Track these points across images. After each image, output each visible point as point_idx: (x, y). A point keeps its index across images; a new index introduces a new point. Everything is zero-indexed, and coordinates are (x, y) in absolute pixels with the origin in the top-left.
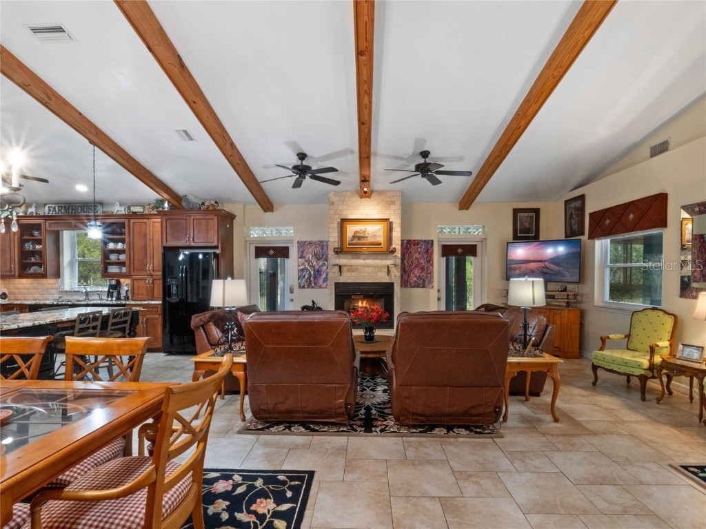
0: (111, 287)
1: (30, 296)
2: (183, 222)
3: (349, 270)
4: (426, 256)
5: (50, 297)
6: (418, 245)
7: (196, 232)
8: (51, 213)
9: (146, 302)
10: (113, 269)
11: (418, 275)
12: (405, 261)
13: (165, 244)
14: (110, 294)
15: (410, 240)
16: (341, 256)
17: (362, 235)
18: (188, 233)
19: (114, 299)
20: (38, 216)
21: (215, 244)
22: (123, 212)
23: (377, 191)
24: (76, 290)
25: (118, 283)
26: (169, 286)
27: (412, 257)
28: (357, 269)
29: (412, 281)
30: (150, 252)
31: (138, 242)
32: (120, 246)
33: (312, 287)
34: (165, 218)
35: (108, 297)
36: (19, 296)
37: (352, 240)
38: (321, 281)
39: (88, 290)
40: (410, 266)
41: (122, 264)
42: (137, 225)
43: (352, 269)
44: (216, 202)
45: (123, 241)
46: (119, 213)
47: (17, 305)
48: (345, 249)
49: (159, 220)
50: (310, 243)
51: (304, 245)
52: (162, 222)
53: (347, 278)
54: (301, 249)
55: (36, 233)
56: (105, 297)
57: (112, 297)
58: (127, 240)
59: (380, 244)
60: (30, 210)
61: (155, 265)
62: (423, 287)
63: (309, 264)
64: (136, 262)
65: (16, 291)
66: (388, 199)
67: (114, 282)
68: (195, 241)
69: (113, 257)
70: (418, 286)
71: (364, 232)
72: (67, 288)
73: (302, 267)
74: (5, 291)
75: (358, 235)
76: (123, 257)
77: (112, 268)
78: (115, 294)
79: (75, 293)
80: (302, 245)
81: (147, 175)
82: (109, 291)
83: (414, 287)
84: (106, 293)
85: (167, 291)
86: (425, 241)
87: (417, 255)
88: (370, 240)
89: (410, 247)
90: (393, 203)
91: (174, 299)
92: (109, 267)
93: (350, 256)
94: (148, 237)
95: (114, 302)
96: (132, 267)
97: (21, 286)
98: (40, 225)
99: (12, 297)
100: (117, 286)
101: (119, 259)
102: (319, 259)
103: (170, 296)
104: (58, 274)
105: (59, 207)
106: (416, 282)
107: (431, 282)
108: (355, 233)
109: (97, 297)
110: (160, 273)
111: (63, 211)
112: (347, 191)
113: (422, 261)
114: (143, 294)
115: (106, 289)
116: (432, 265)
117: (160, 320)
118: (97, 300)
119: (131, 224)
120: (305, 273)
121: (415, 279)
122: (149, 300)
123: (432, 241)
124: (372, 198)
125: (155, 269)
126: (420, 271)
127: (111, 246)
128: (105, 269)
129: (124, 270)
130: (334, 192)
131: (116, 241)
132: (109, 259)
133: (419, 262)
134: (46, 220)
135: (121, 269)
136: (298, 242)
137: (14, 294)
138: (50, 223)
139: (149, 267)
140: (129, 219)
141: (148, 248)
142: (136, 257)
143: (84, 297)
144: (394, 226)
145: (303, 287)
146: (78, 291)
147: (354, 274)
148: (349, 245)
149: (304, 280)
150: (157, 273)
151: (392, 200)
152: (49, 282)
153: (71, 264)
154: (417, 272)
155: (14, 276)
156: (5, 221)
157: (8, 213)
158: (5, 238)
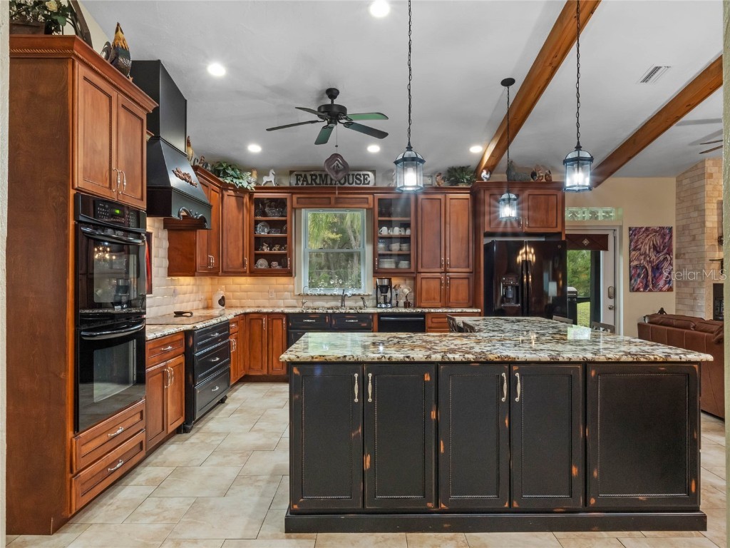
1: (250, 302)
5: (281, 302)
8: (299, 183)
9: (440, 310)
10: (385, 264)
13: (487, 229)
20: (278, 189)
21: (558, 229)
30: (446, 240)
31: (428, 227)
32: (397, 231)
33: (650, 291)
34: (488, 193)
38: (661, 283)
50: (647, 229)
51: (639, 232)
54: (635, 239)
58: (412, 224)
60: (266, 179)
63: (645, 258)
64: (425, 254)
65: (233, 294)
73: (635, 263)
74: (224, 294)
79: (331, 298)
80: (634, 232)
96: (419, 261)
100: (389, 288)
101: (400, 250)
102: (658, 252)
105: (312, 175)
111: (318, 181)
114: (434, 299)
120: (638, 271)
122: (442, 307)
127: (384, 231)
128: (378, 264)
130: (713, 160)
131: (391, 225)
134: (293, 193)
136: (630, 229)
138: (298, 198)
139: (445, 260)
142: (425, 247)
145: (638, 290)
149: (638, 281)
155: (246, 272)
156: (240, 193)
157: (246, 183)
158: (238, 218)
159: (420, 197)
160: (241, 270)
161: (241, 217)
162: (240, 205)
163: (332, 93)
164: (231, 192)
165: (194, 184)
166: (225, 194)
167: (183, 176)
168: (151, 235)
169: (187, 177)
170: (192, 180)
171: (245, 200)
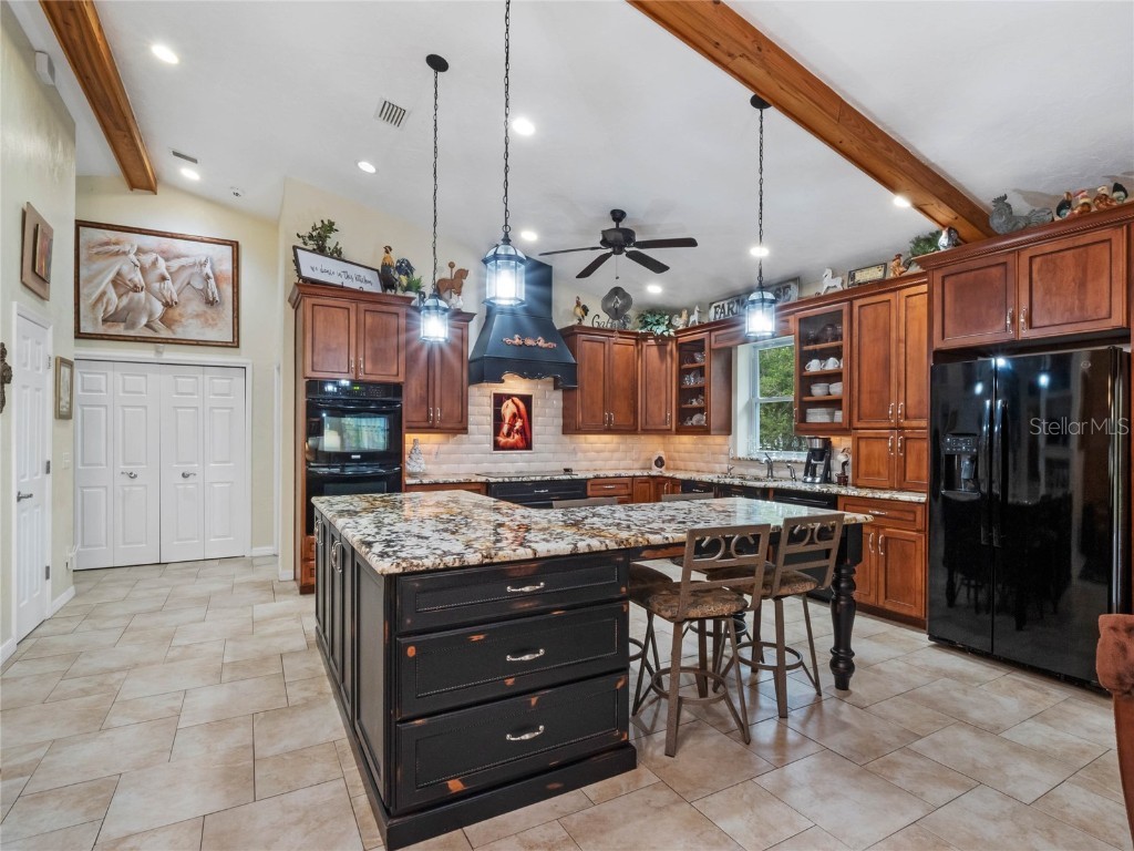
0: (813, 453)
1: (692, 465)
2: (996, 272)
7: (1037, 297)
8: (718, 317)
9: (886, 496)
10: (817, 416)
13: (938, 344)
14: (810, 469)
18: (1011, 301)
19: (818, 480)
21: (1118, 320)
22: (840, 288)
24: (755, 457)
25: (827, 444)
26: (950, 458)
30: (898, 370)
31: (871, 352)
32: (832, 364)
34: (938, 275)
35: (806, 474)
36: (681, 464)
39: (774, 458)
41: (834, 404)
42: (869, 310)
45: (837, 353)
46: (831, 291)
47: (668, 478)
49: (924, 288)
52: (930, 293)
55: (698, 357)
56: (800, 474)
57: (814, 475)
58: (846, 351)
60: (692, 319)
61: (909, 402)
64: (865, 397)
65: (676, 455)
67: (817, 444)
68: (1036, 322)
69: (818, 391)
72: (741, 453)
74: (661, 453)
76: (837, 389)
77: (815, 414)
78: (820, 470)
79: (751, 463)
81: (892, 156)
82: (808, 463)
84: (803, 467)
85: (942, 470)
91: (964, 493)
92: (809, 411)
94: (893, 335)
95: (817, 488)
96: (855, 412)
97: (681, 447)
98: (702, 341)
99: (671, 464)
100: (825, 453)
101: (829, 394)
103: (951, 485)
104: (727, 428)
105: (728, 303)
109: (786, 473)
110: (924, 423)
114: (879, 474)
115: (803, 457)
117: (922, 544)
118: (786, 479)
119: (856, 310)
122: (892, 489)
125: (911, 412)
127: (814, 366)
128: (803, 418)
129: (839, 416)
131: (823, 355)
132: (811, 395)
134: (711, 331)
135: (832, 415)
137: (674, 460)
138: (716, 336)
139: (896, 407)
140: (851, 300)
141: (893, 362)
142: (866, 388)
143: (763, 473)
146: (757, 460)
150: (914, 423)
152: (716, 440)
153: (749, 408)
155: (670, 430)
156: (662, 341)
157: (663, 328)
158: (660, 370)
159: (857, 303)
160: (664, 427)
161: (664, 367)
162: (662, 354)
163: (618, 215)
164: (652, 342)
165: (546, 345)
166: (645, 344)
167: (521, 343)
168: (531, 396)
169: (529, 342)
170: (540, 344)
171: (669, 348)
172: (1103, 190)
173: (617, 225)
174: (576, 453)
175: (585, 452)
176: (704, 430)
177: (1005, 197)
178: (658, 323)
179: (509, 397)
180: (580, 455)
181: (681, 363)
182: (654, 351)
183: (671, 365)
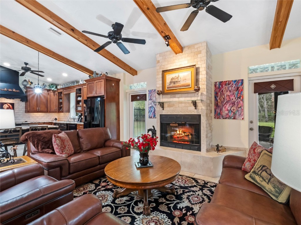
0: (79, 116)
2: (93, 84)
3: (169, 106)
4: (236, 93)
6: (229, 84)
7: (97, 88)
10: (79, 109)
11: (229, 109)
12: (218, 98)
13: (87, 96)
15: (222, 82)
16: (164, 96)
17: (176, 80)
18: (94, 89)
20: (62, 89)
21: (103, 94)
23: (187, 46)
27: (223, 94)
28: (174, 105)
29: (224, 114)
34: (87, 84)
37: (170, 85)
40: (222, 102)
43: (171, 105)
44: (106, 73)
48: (166, 92)
50: (154, 90)
51: (152, 92)
53: (167, 111)
54: (150, 95)
59: (189, 85)
62: (234, 118)
65: (60, 117)
66: (196, 50)
68: (96, 93)
69: (81, 103)
70: (230, 118)
71: (178, 78)
72: (71, 117)
73: (150, 105)
74: (56, 117)
75: (174, 80)
80: (150, 92)
83: (226, 118)
86: (235, 81)
87: (228, 93)
88: (182, 83)
89: (222, 87)
90: (200, 52)
92: (78, 107)
93: (169, 96)
98: (62, 92)
104: (69, 111)
105: (66, 84)
106: (227, 114)
107: (241, 114)
108: (172, 79)
111: (67, 86)
112: (167, 52)
113: (233, 97)
116: (242, 100)
120: (152, 109)
121: (227, 112)
123: (242, 80)
124: (184, 52)
126: (231, 106)
128: (77, 109)
130: (160, 54)
131: (80, 96)
132: (79, 104)
133: (229, 98)
137: (60, 119)
138: (64, 91)
143: (73, 120)
144: (201, 70)
145: (151, 117)
147: (171, 108)
148: (168, 88)
149: (152, 113)
151: (199, 50)
153: (74, 107)
154: (228, 107)
155: (56, 112)
156: (54, 91)
157: (54, 88)
158: (54, 98)
159: (83, 87)
162: (54, 95)
163: (26, 64)
164: (52, 91)
165: (16, 91)
166: (50, 92)
167: (7, 90)
168: (14, 103)
169: (10, 90)
170: (14, 91)
171: (56, 93)
172: (104, 73)
173: (26, 66)
174: (30, 118)
175: (33, 117)
176: (62, 112)
177: (96, 72)
178: (53, 87)
179: (6, 103)
180: (31, 118)
181: (59, 96)
182: (52, 94)
183: (56, 97)
